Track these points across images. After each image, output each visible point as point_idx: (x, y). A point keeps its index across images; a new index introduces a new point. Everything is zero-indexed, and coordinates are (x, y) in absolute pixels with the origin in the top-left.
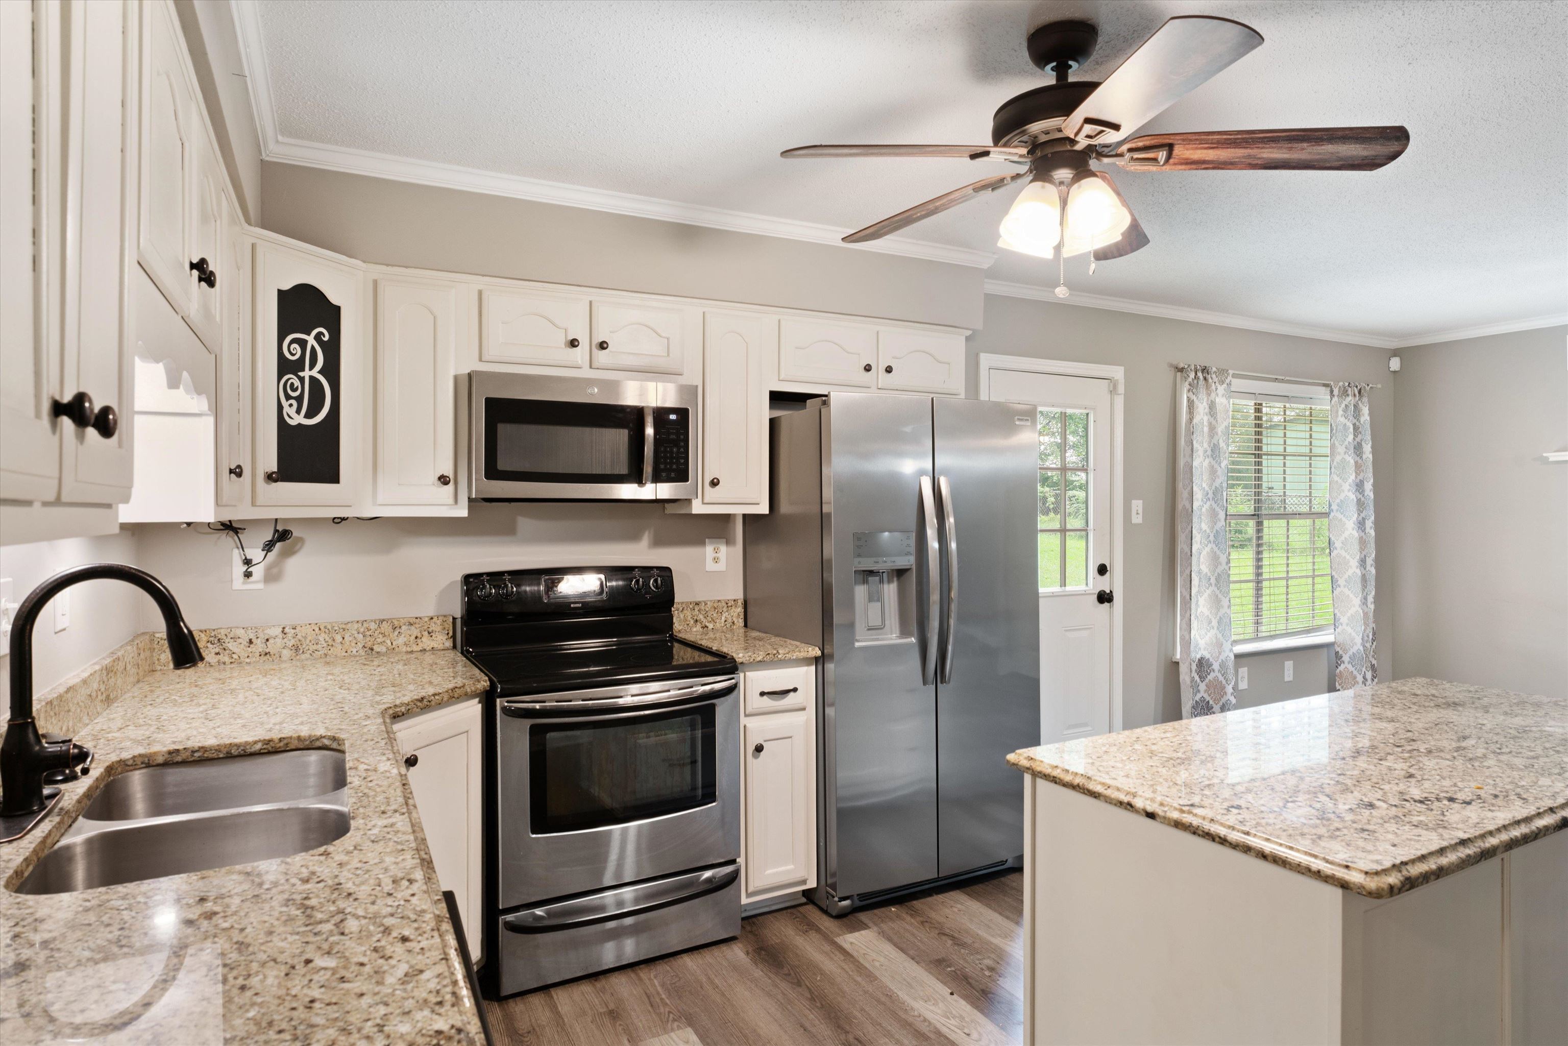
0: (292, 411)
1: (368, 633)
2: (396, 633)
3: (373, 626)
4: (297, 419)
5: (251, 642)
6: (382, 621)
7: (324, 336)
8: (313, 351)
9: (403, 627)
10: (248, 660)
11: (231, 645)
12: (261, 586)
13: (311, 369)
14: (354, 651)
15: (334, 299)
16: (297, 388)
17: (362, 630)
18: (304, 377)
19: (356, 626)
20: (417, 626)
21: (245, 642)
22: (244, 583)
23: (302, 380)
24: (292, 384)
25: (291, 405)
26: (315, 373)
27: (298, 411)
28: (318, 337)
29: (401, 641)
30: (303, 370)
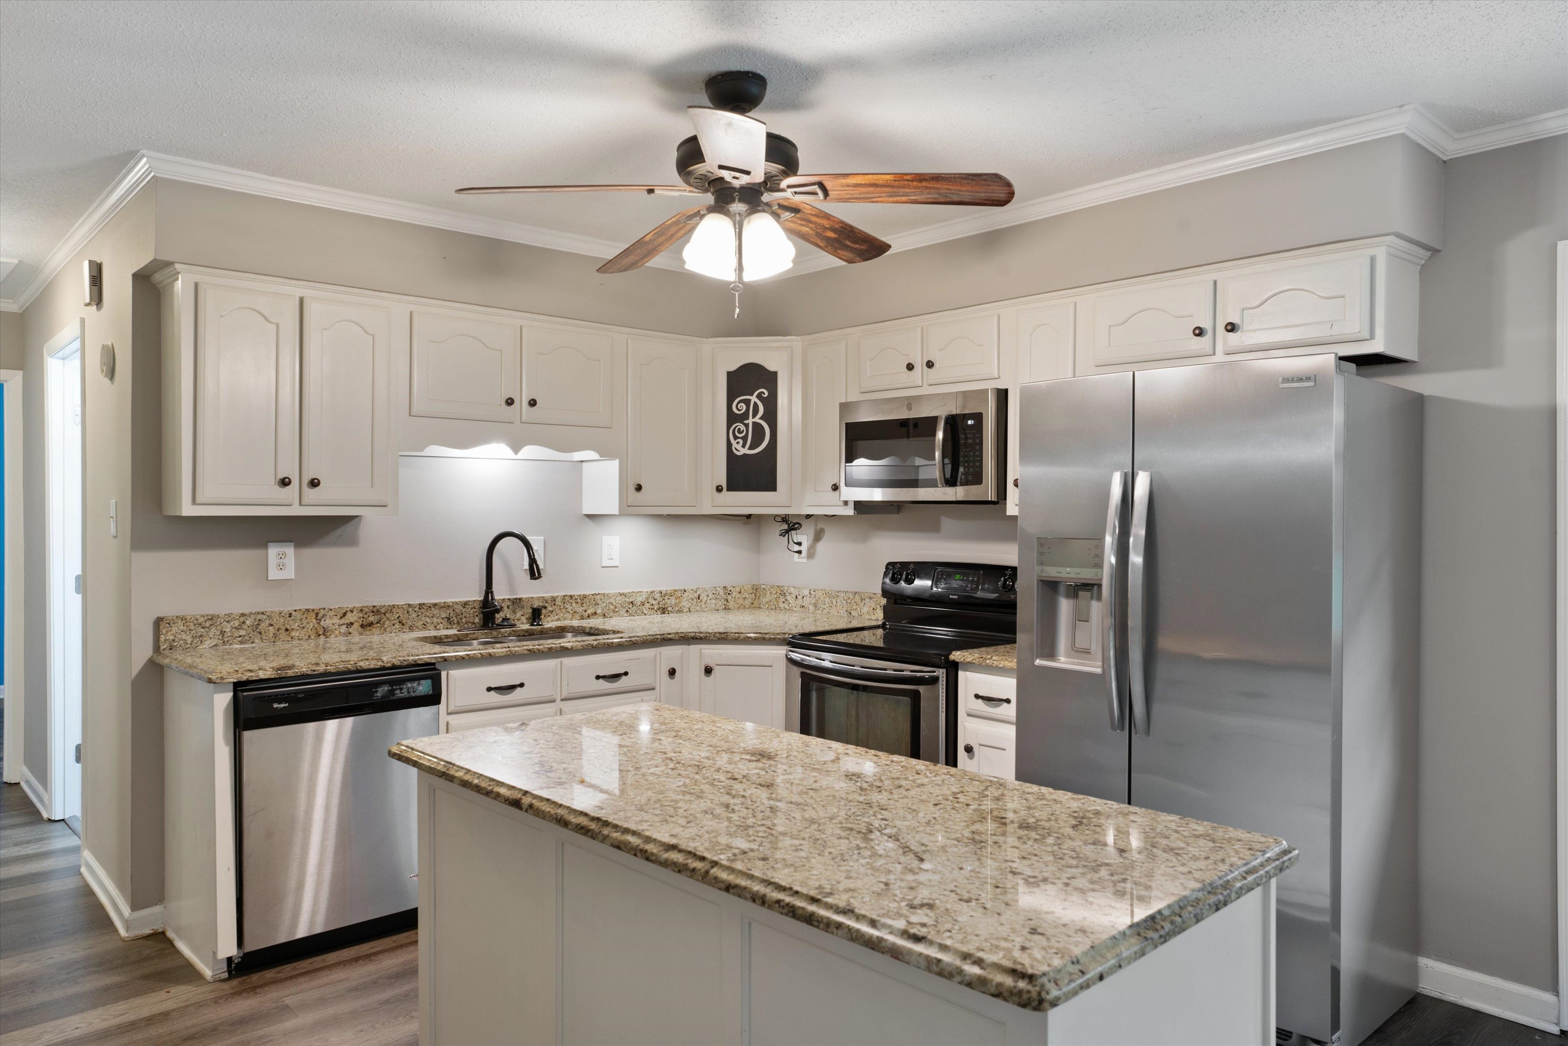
0: (739, 447)
1: (849, 601)
2: (863, 603)
3: (851, 596)
4: (740, 450)
5: (797, 598)
6: (856, 593)
7: (764, 394)
8: (756, 404)
9: (867, 599)
10: (795, 609)
11: (788, 598)
12: (805, 560)
13: (753, 417)
14: (842, 612)
15: (771, 368)
16: (743, 431)
17: (845, 598)
18: (748, 423)
19: (843, 594)
20: (874, 600)
21: (794, 596)
22: (799, 558)
23: (747, 426)
24: (739, 429)
25: (738, 443)
26: (757, 419)
27: (744, 446)
28: (759, 396)
29: (865, 610)
30: (748, 419)
